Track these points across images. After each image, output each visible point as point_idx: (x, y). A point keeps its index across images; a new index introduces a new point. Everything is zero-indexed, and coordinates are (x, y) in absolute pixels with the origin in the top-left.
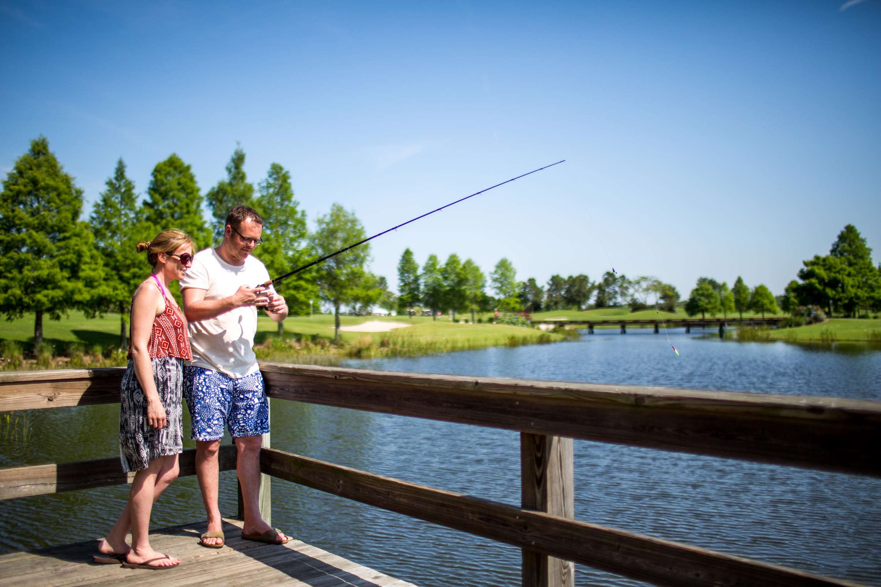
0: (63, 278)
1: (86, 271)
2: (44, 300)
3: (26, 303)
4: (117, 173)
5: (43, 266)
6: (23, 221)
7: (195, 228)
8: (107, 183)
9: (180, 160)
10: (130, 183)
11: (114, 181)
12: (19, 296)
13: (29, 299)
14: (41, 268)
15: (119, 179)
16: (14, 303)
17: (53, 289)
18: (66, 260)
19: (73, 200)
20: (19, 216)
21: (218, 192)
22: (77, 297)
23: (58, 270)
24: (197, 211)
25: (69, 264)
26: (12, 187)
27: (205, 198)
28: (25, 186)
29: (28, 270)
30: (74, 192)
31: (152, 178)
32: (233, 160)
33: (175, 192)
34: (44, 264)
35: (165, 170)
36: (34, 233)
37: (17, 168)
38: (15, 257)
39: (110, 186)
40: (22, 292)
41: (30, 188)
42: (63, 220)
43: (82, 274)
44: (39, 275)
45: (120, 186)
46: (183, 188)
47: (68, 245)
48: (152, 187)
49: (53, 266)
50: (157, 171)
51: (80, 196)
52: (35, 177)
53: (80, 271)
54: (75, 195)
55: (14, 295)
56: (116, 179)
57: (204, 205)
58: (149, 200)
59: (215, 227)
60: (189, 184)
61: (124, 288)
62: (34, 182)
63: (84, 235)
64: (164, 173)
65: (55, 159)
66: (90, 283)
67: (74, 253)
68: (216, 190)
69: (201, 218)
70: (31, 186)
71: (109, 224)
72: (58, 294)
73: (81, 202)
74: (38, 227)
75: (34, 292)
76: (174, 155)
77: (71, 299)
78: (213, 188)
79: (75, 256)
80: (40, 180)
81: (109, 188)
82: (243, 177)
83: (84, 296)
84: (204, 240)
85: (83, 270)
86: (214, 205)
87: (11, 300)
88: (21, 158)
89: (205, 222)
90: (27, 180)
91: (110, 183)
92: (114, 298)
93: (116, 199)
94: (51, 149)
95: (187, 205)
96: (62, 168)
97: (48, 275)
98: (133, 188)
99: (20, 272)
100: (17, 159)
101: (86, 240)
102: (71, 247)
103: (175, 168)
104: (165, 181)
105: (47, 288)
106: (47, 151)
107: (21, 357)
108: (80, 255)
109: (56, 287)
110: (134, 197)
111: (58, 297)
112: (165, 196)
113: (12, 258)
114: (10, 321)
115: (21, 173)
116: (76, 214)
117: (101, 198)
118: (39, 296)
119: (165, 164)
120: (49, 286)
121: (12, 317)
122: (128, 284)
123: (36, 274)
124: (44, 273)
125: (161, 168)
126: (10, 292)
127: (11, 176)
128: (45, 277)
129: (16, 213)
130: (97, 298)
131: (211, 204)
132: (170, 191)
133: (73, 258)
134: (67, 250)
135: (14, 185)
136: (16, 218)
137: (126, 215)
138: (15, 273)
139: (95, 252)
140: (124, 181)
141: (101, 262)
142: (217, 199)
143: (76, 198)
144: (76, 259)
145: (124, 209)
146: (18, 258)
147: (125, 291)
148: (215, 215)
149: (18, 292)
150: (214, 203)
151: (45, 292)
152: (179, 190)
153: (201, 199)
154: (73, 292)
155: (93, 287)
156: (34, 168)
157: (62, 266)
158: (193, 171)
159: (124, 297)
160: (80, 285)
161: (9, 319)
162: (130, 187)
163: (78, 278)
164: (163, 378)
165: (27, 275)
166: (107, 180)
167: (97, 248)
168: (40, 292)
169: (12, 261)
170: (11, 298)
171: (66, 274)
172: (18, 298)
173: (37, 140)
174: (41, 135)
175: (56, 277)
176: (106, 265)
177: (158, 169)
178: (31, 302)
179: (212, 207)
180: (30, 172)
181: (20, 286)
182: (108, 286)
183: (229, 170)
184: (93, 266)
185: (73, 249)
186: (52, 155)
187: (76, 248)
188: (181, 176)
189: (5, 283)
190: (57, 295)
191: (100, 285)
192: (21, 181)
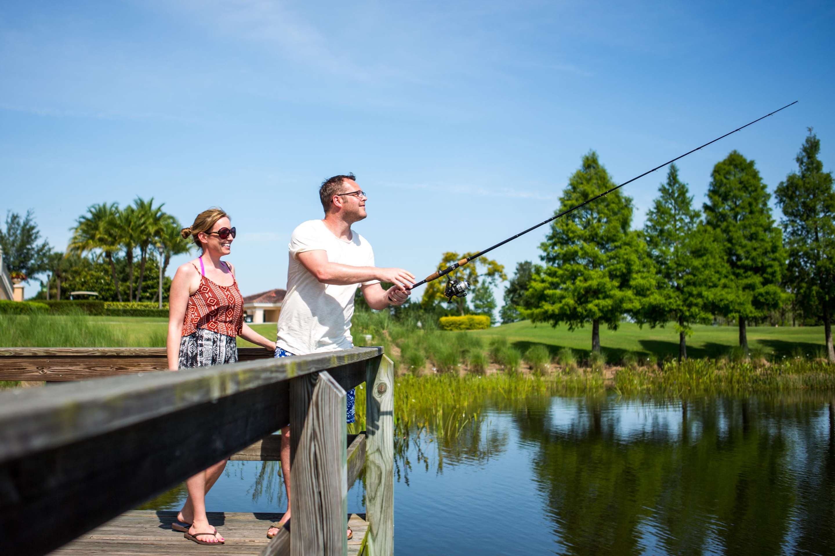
0: (613, 287)
1: (637, 280)
2: (595, 309)
3: (580, 312)
4: (669, 178)
5: (593, 276)
6: (576, 234)
7: (760, 230)
8: (660, 190)
9: (742, 156)
10: (683, 187)
11: (667, 187)
12: (573, 305)
13: (582, 309)
14: (592, 279)
15: (672, 184)
16: (568, 312)
17: (604, 298)
18: (616, 270)
19: (622, 208)
20: (573, 229)
21: (787, 187)
22: (627, 306)
23: (607, 279)
24: (764, 211)
25: (618, 273)
26: (566, 202)
27: (774, 196)
28: (577, 200)
29: (580, 281)
30: (623, 200)
31: (711, 180)
32: (805, 150)
33: (736, 192)
34: (594, 274)
35: (724, 169)
36: (585, 245)
37: (571, 184)
38: (569, 268)
39: (662, 193)
40: (576, 302)
41: (581, 202)
42: (611, 230)
43: (632, 283)
44: (590, 286)
45: (673, 192)
46: (745, 186)
47: (618, 255)
48: (712, 188)
49: (604, 276)
50: (717, 171)
51: (629, 204)
52: (584, 191)
53: (631, 280)
54: (624, 204)
55: (567, 305)
56: (669, 184)
57: (772, 202)
58: (709, 203)
59: (786, 227)
60: (752, 181)
61: (678, 297)
62: (585, 195)
63: (634, 243)
64: (723, 172)
65: (604, 171)
66: (641, 292)
67: (624, 262)
68: (785, 185)
69: (769, 217)
70: (582, 199)
71: (662, 231)
72: (608, 303)
73: (631, 211)
74: (589, 239)
75: (587, 302)
76: (735, 152)
77: (620, 307)
78: (782, 183)
79: (623, 265)
80: (590, 192)
81: (662, 195)
82: (819, 166)
83: (634, 304)
84: (772, 241)
85: (635, 279)
86: (784, 202)
87: (566, 310)
88: (574, 175)
89: (773, 221)
90: (578, 195)
91: (663, 190)
92: (668, 307)
93: (670, 205)
94: (601, 162)
95: (750, 204)
96: (611, 178)
97: (598, 285)
98: (687, 191)
99: (574, 284)
100: (570, 176)
101: (636, 248)
102: (621, 256)
103: (736, 166)
104: (725, 181)
105: (598, 298)
106: (597, 164)
107: (575, 365)
108: (628, 263)
109: (606, 297)
110: (688, 201)
111: (607, 307)
112: (725, 198)
113: (566, 270)
114: (571, 330)
115: (574, 188)
116: (625, 223)
117: (655, 205)
118: (590, 306)
119: (724, 163)
120: (600, 296)
121: (573, 327)
122: (682, 292)
123: (586, 285)
124: (594, 283)
125: (720, 167)
126: (564, 301)
127: (567, 193)
128: (595, 287)
129: (570, 226)
130: (649, 306)
131: (781, 201)
132: (730, 192)
133: (622, 267)
134: (617, 259)
135: (567, 200)
136: (569, 232)
137: (681, 220)
138: (569, 283)
139: (647, 260)
140: (677, 185)
141: (653, 270)
142: (786, 195)
143: (626, 206)
144: (625, 268)
145: (678, 214)
146: (571, 270)
147: (680, 300)
148: (785, 213)
149: (571, 302)
150: (784, 199)
151: (596, 302)
152: (739, 190)
153: (768, 196)
154: (622, 301)
155: (645, 296)
156: (585, 182)
157: (612, 276)
158: (757, 167)
159: (678, 305)
160: (629, 293)
161: (570, 328)
162: (683, 191)
163: (630, 287)
164: (192, 353)
165: (579, 286)
166: (660, 187)
167: (650, 255)
168: (591, 302)
169: (566, 272)
170: (566, 307)
171: (616, 283)
172: (572, 307)
173: (587, 155)
174: (590, 150)
175: (606, 286)
176: (659, 272)
177: (716, 169)
178: (584, 312)
179: (782, 204)
180: (581, 186)
181: (574, 295)
182: (661, 294)
183: (800, 160)
184: (645, 275)
185: (623, 258)
186: (602, 167)
187: (625, 257)
188: (743, 174)
189: (560, 294)
190: (606, 304)
191: (652, 293)
192: (574, 195)
